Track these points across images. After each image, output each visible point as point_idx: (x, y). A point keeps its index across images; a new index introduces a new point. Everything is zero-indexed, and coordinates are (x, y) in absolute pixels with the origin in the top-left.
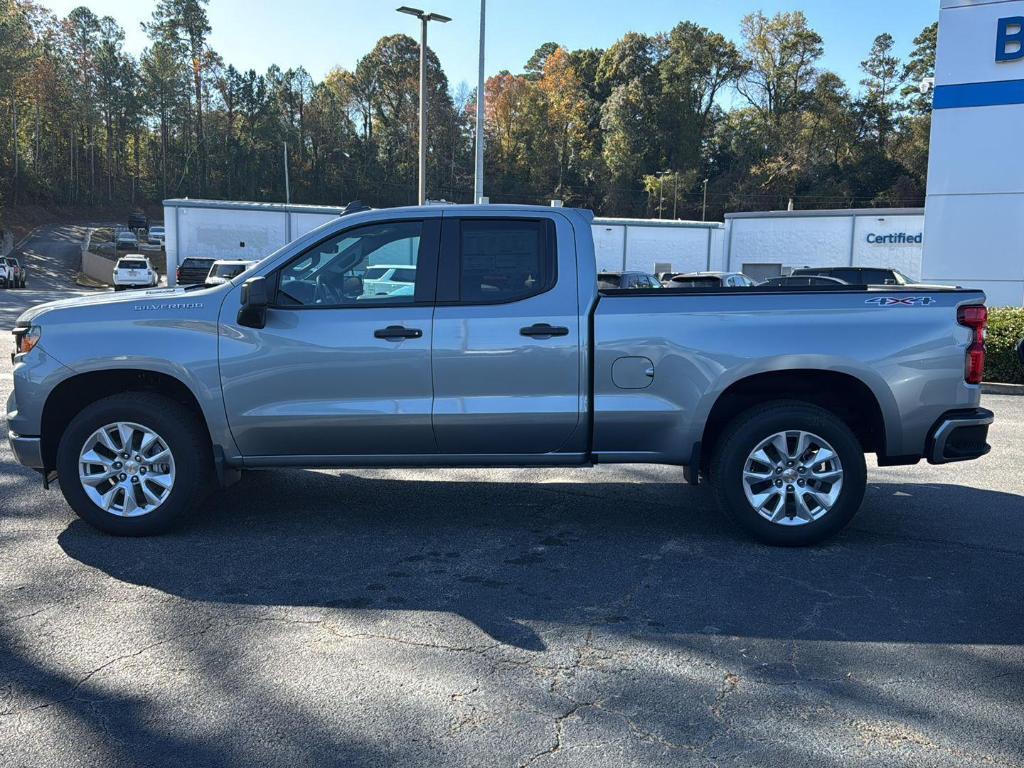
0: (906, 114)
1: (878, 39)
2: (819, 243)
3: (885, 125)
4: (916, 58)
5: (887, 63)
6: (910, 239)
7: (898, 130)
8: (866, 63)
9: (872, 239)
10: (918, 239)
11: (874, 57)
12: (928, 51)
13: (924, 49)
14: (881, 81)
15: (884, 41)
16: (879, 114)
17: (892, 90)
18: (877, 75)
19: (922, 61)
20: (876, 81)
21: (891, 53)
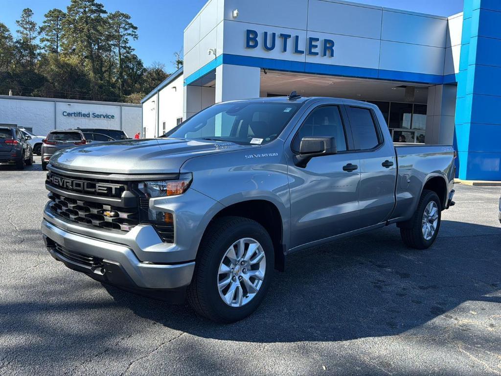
0: (43, 51)
1: (25, 10)
2: (37, 114)
3: (32, 55)
4: (46, 24)
5: (31, 24)
6: (84, 115)
7: (40, 59)
8: (19, 22)
9: (65, 114)
10: (88, 116)
11: (23, 19)
12: (52, 22)
13: (50, 20)
14: (28, 33)
15: (28, 12)
16: (30, 49)
17: (34, 38)
18: (26, 29)
19: (49, 26)
20: (25, 32)
21: (32, 19)
